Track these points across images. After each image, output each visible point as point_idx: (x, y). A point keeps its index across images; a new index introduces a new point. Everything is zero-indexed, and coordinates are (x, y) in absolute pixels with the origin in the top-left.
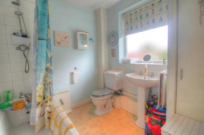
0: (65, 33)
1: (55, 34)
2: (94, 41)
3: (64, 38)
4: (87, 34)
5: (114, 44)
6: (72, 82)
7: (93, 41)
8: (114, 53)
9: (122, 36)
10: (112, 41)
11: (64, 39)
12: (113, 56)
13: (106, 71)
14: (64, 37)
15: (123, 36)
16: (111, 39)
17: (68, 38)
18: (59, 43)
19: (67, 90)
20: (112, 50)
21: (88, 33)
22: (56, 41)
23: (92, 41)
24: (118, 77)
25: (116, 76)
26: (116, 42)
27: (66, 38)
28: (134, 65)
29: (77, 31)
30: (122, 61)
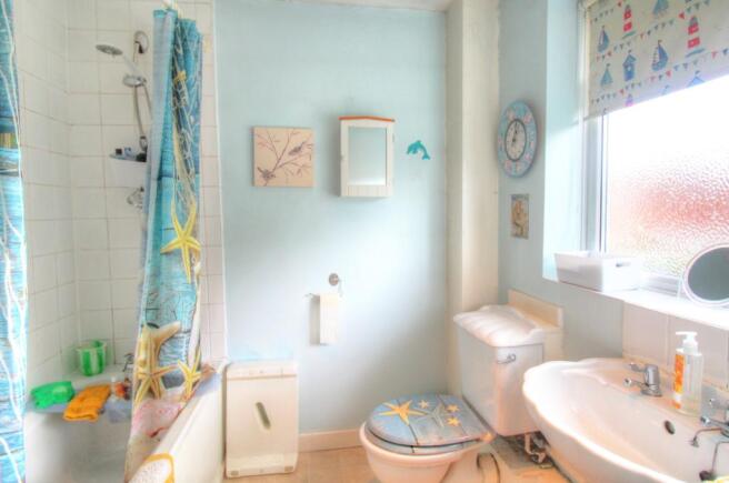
0: (293, 134)
1: (257, 140)
2: (429, 153)
3: (290, 154)
4: (390, 126)
5: (521, 167)
6: (316, 340)
7: (426, 156)
8: (520, 219)
9: (577, 123)
10: (515, 151)
11: (291, 158)
12: (516, 235)
13: (475, 308)
14: (288, 150)
15: (581, 118)
16: (510, 139)
17: (305, 150)
18: (267, 175)
19: (282, 371)
20: (514, 198)
21: (393, 121)
22: (259, 169)
23: (420, 153)
24: (511, 359)
25: (503, 355)
26: (533, 160)
27: (297, 150)
28: (621, 305)
29: (341, 119)
30: (561, 271)
